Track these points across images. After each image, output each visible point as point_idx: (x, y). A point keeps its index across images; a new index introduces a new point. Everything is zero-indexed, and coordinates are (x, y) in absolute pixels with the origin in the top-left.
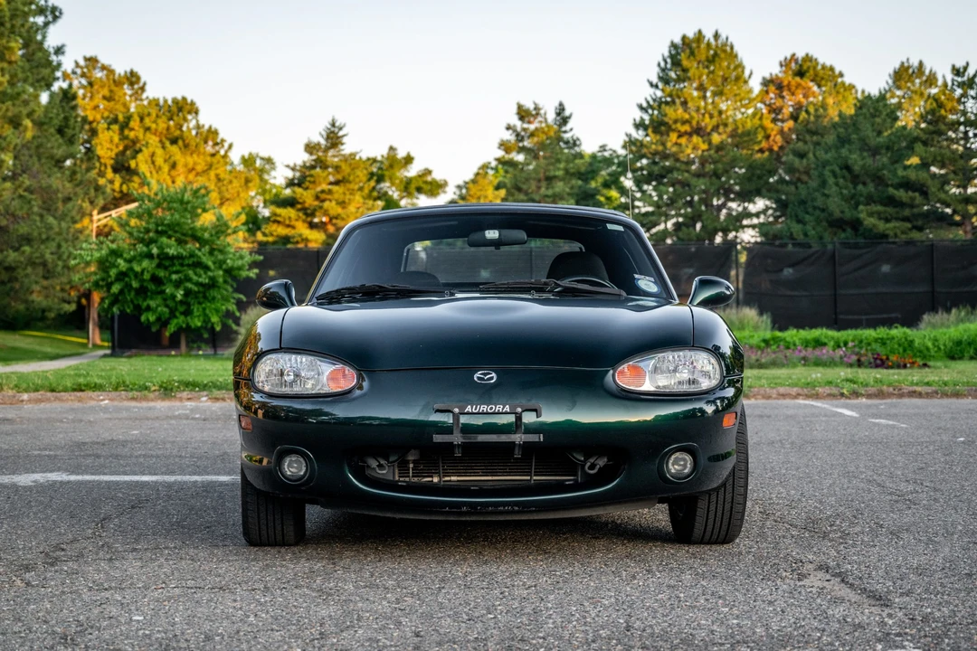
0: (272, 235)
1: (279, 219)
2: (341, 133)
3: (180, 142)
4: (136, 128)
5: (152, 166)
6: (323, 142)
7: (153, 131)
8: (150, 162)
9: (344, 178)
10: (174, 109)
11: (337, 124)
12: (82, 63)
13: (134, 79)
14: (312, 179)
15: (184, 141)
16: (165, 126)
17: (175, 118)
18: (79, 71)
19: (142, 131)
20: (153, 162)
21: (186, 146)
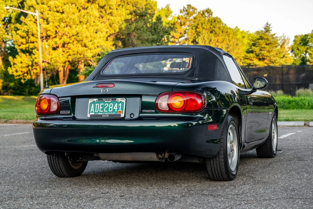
0: (245, 63)
1: (247, 57)
2: (270, 27)
3: (214, 32)
4: (200, 28)
5: (203, 40)
6: (264, 30)
7: (205, 28)
8: (203, 39)
9: (270, 43)
10: (213, 21)
11: (269, 24)
12: (186, 7)
13: (209, 11)
14: (258, 43)
15: (215, 32)
16: (209, 27)
17: (213, 24)
18: (185, 9)
19: (201, 29)
20: (204, 39)
21: (216, 33)
